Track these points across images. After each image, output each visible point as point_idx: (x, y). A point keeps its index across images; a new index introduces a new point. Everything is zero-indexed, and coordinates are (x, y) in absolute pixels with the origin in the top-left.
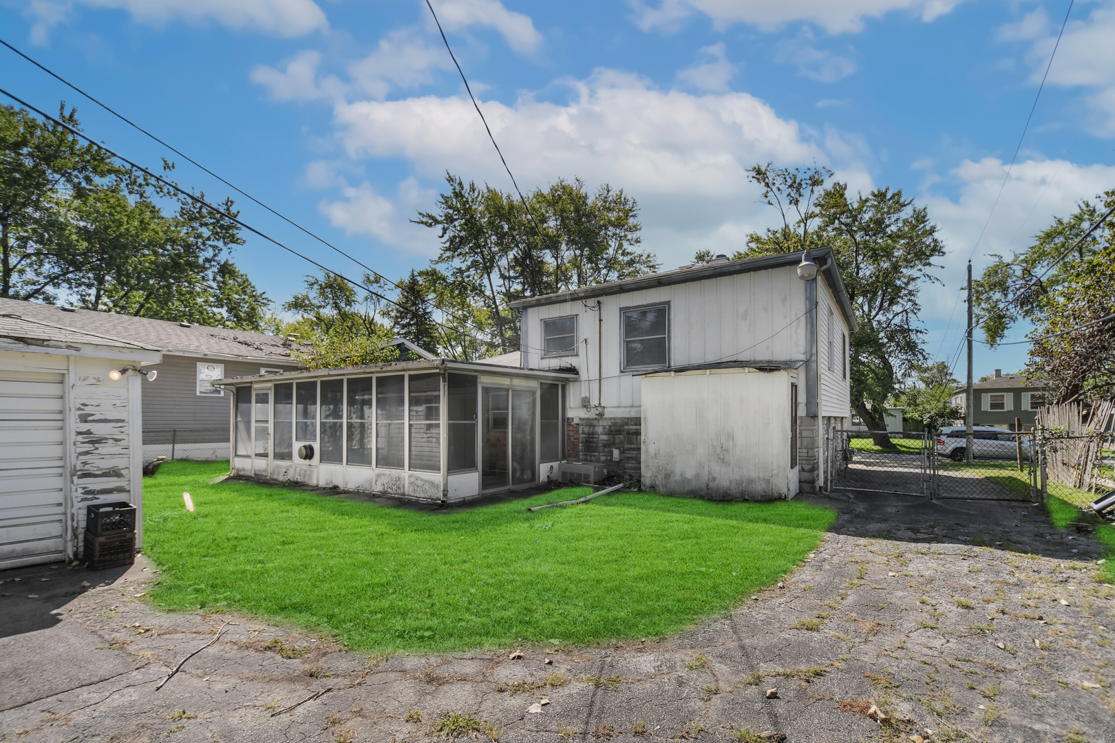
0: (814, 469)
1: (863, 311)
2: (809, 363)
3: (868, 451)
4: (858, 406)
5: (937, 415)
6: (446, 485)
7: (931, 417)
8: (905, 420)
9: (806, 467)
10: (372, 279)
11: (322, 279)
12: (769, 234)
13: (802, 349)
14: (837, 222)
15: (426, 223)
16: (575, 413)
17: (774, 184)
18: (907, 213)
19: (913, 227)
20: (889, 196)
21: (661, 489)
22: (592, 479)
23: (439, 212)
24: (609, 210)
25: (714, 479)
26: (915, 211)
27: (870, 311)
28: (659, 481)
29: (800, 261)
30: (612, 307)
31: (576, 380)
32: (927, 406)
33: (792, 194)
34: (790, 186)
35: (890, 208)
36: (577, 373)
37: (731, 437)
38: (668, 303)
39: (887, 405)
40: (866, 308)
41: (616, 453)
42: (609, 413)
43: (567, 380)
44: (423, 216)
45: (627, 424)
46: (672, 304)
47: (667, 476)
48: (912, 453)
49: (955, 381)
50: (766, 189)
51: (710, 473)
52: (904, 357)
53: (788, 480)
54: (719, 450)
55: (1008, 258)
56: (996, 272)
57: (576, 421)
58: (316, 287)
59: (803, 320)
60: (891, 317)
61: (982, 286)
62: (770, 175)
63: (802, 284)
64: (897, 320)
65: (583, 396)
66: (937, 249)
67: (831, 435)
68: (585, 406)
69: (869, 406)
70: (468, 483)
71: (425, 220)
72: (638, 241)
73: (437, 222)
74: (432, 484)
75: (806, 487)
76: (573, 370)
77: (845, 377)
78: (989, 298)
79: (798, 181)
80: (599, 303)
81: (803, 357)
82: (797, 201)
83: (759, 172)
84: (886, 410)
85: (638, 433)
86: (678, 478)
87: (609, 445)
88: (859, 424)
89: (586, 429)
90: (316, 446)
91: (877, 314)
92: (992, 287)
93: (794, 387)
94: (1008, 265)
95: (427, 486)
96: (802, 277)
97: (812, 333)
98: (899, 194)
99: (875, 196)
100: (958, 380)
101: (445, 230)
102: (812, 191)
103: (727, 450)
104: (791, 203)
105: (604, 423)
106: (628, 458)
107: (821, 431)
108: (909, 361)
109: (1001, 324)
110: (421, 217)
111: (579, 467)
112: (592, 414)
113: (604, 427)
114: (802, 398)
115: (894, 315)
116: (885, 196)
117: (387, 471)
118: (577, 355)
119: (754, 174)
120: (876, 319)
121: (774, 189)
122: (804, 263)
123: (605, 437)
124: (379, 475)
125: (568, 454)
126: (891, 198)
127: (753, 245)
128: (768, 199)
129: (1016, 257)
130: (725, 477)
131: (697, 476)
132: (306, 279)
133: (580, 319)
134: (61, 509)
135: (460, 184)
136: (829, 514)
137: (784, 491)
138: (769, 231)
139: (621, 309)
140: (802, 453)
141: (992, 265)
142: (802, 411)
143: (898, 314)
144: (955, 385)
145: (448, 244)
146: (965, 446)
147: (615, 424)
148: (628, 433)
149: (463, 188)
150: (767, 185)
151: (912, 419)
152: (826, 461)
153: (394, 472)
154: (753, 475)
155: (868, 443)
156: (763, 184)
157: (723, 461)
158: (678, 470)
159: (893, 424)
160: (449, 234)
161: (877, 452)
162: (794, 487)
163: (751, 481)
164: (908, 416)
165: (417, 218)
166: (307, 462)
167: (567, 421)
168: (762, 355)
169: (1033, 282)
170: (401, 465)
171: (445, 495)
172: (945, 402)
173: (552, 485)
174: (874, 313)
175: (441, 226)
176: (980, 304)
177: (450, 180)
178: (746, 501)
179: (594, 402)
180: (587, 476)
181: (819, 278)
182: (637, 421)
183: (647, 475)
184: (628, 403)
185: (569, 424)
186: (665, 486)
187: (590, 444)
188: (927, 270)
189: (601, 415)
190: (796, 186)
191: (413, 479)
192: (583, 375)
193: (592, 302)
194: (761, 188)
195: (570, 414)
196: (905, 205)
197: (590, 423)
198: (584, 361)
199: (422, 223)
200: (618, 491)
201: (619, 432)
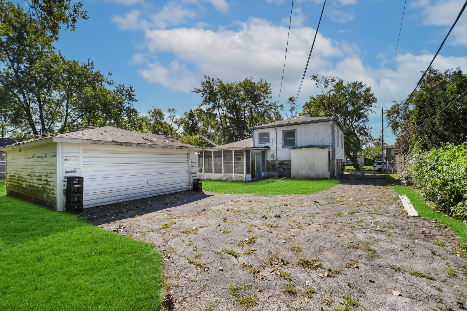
0: (334, 172)
1: (350, 121)
2: (333, 146)
3: (351, 170)
4: (348, 155)
5: (376, 157)
6: (246, 177)
7: (374, 158)
8: (365, 159)
9: (332, 172)
10: (171, 110)
11: (153, 111)
12: (318, 96)
13: (331, 142)
14: (340, 92)
15: (196, 92)
16: (269, 158)
17: (319, 80)
18: (364, 89)
19: (366, 94)
20: (357, 84)
21: (296, 178)
22: (277, 176)
23: (201, 88)
24: (262, 87)
25: (310, 175)
26: (366, 88)
27: (352, 121)
28: (296, 176)
29: (330, 121)
30: (280, 130)
31: (269, 150)
32: (373, 154)
33: (325, 84)
34: (325, 82)
35: (358, 87)
36: (270, 148)
37: (314, 164)
38: (296, 130)
39: (358, 154)
40: (351, 120)
41: (282, 170)
42: (279, 159)
43: (267, 150)
44: (196, 89)
45: (284, 162)
46: (297, 130)
47: (298, 174)
48: (366, 171)
49: (386, 144)
50: (316, 82)
51: (309, 173)
52: (364, 137)
53: (328, 174)
54: (311, 168)
55: (399, 103)
56: (395, 108)
57: (269, 161)
58: (151, 113)
59: (331, 135)
60: (359, 123)
61: (390, 112)
62: (318, 78)
63: (331, 126)
64: (361, 125)
65: (272, 154)
66: (374, 100)
67: (338, 164)
68: (272, 157)
69: (352, 154)
70: (249, 176)
71: (196, 91)
72: (271, 97)
73: (200, 91)
74: (242, 177)
75: (332, 176)
76: (268, 147)
77: (342, 147)
78: (393, 117)
79: (327, 80)
80: (276, 129)
81: (331, 144)
82: (327, 86)
83: (314, 77)
84: (358, 156)
85: (290, 164)
86: (300, 175)
87: (279, 167)
88: (349, 161)
89: (273, 163)
90: (203, 169)
91: (355, 122)
92: (394, 113)
93: (329, 152)
94: (399, 105)
95: (240, 178)
96: (331, 125)
97: (333, 138)
98: (361, 83)
99: (353, 84)
100: (387, 143)
101: (203, 94)
102: (332, 83)
103: (313, 168)
104: (325, 87)
105: (278, 161)
106: (285, 171)
107: (336, 163)
108: (366, 138)
109: (397, 125)
110: (195, 90)
111: (272, 173)
112: (274, 159)
113: (278, 163)
114: (331, 154)
115: (361, 123)
116: (356, 84)
117: (227, 174)
118: (270, 143)
119: (313, 77)
120: (354, 124)
121: (319, 82)
122: (331, 122)
123: (278, 165)
124: (225, 176)
125: (268, 170)
126: (358, 84)
127: (312, 100)
128: (317, 85)
129: (402, 102)
130: (312, 174)
131: (306, 174)
132: (148, 110)
133: (270, 133)
134: (188, 180)
135: (209, 78)
136: (338, 182)
137: (327, 177)
138: (317, 95)
139: (282, 131)
140: (331, 168)
141: (394, 105)
142: (331, 158)
143: (362, 122)
144: (386, 145)
145: (205, 99)
146: (381, 167)
147: (281, 162)
148: (285, 164)
149: (209, 80)
150: (317, 81)
151: (368, 159)
152: (337, 171)
153: (230, 175)
154: (320, 173)
155: (352, 168)
156: (315, 80)
157: (312, 170)
158: (300, 173)
159: (360, 160)
160: (205, 96)
161: (355, 170)
162: (329, 177)
163: (319, 175)
164: (366, 157)
165: (194, 90)
166: (200, 173)
167: (267, 161)
168: (321, 144)
169: (408, 111)
170: (232, 173)
171: (246, 180)
172: (379, 153)
173: (265, 178)
174: (353, 122)
175: (202, 93)
176: (390, 119)
177: (205, 77)
178: (318, 179)
179: (275, 156)
180: (275, 176)
181: (335, 125)
182: (290, 161)
183: (292, 174)
184: (285, 156)
185: (267, 162)
186: (297, 177)
187: (274, 167)
188: (371, 108)
189: (277, 159)
190: (327, 82)
191: (235, 176)
192: (271, 148)
193: (274, 129)
194: (315, 82)
195: (268, 159)
196: (363, 86)
197: (273, 161)
198: (272, 144)
199: (195, 92)
200: (285, 179)
201: (282, 164)
